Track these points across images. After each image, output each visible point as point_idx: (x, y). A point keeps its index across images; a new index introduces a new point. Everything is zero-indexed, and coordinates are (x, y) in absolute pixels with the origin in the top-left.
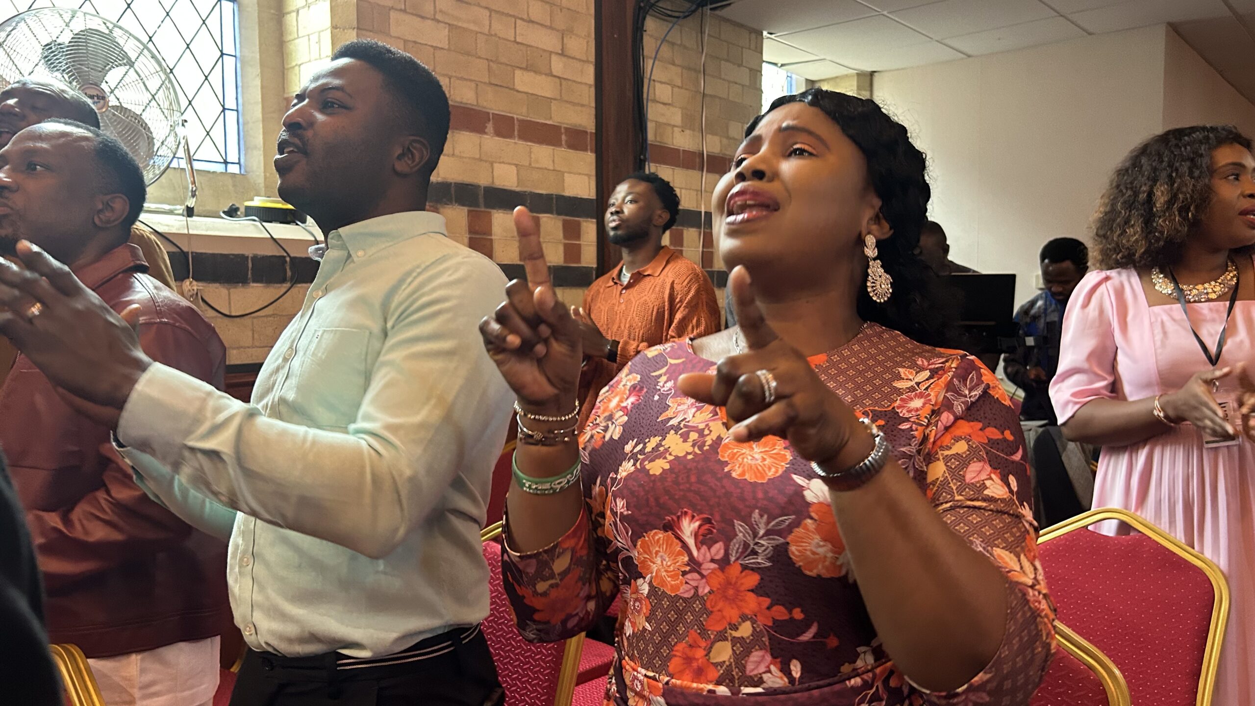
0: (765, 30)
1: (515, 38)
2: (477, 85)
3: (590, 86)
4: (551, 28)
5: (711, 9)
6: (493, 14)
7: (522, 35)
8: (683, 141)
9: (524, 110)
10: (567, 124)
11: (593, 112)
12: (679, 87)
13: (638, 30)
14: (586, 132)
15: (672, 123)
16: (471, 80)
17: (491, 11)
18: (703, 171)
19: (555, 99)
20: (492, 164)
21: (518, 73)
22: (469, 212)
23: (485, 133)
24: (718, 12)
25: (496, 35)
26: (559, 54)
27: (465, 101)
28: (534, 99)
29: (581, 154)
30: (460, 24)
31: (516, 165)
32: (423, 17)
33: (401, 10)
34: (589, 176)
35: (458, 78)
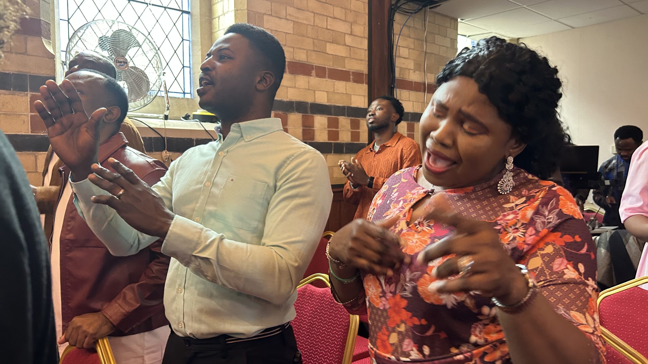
0: (459, 18)
1: (327, 27)
2: (307, 51)
3: (365, 50)
4: (345, 21)
5: (430, 8)
6: (316, 15)
7: (331, 25)
8: (414, 77)
9: (331, 63)
10: (353, 70)
11: (367, 63)
12: (412, 49)
13: (391, 21)
14: (363, 74)
15: (409, 68)
16: (304, 49)
17: (314, 13)
18: (425, 92)
19: (347, 57)
20: (314, 91)
21: (328, 44)
22: (303, 116)
23: (311, 76)
24: (433, 10)
25: (317, 26)
26: (349, 34)
27: (301, 60)
28: (336, 58)
29: (360, 85)
30: (299, 21)
31: (327, 92)
32: (280, 18)
33: (269, 15)
34: (364, 96)
35: (298, 48)
